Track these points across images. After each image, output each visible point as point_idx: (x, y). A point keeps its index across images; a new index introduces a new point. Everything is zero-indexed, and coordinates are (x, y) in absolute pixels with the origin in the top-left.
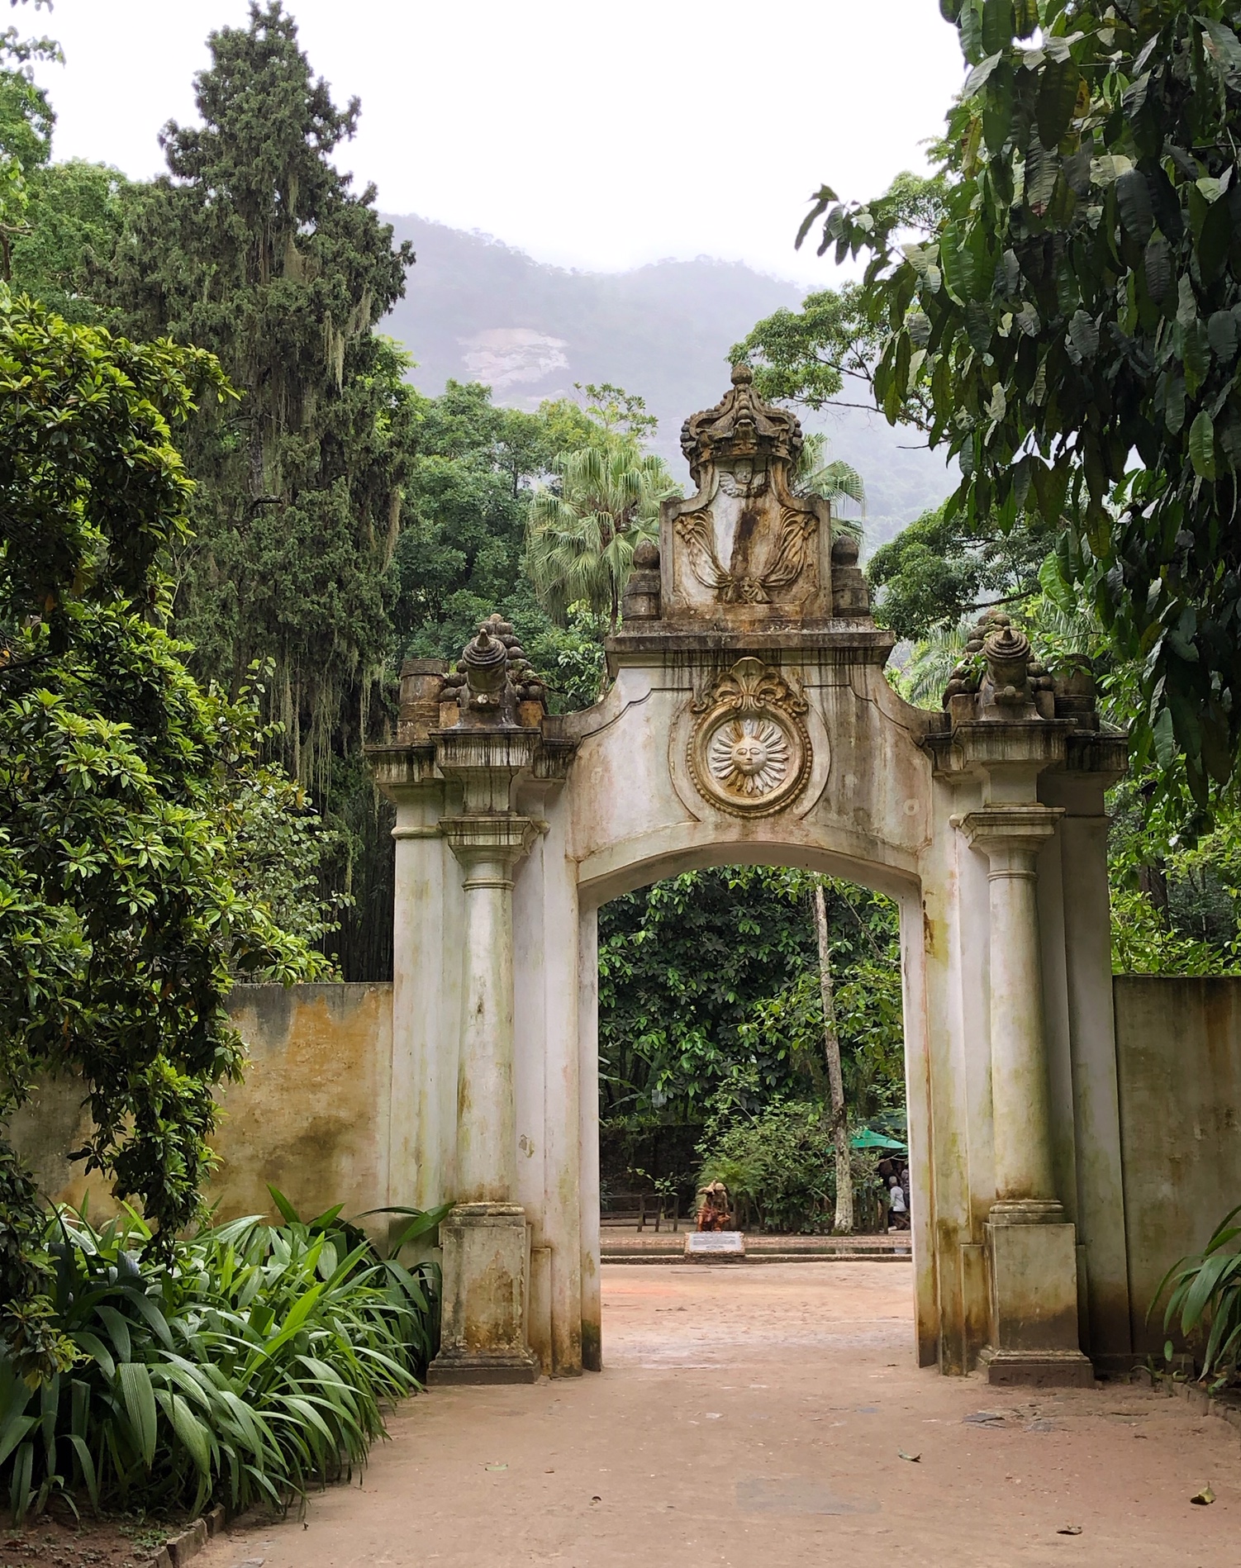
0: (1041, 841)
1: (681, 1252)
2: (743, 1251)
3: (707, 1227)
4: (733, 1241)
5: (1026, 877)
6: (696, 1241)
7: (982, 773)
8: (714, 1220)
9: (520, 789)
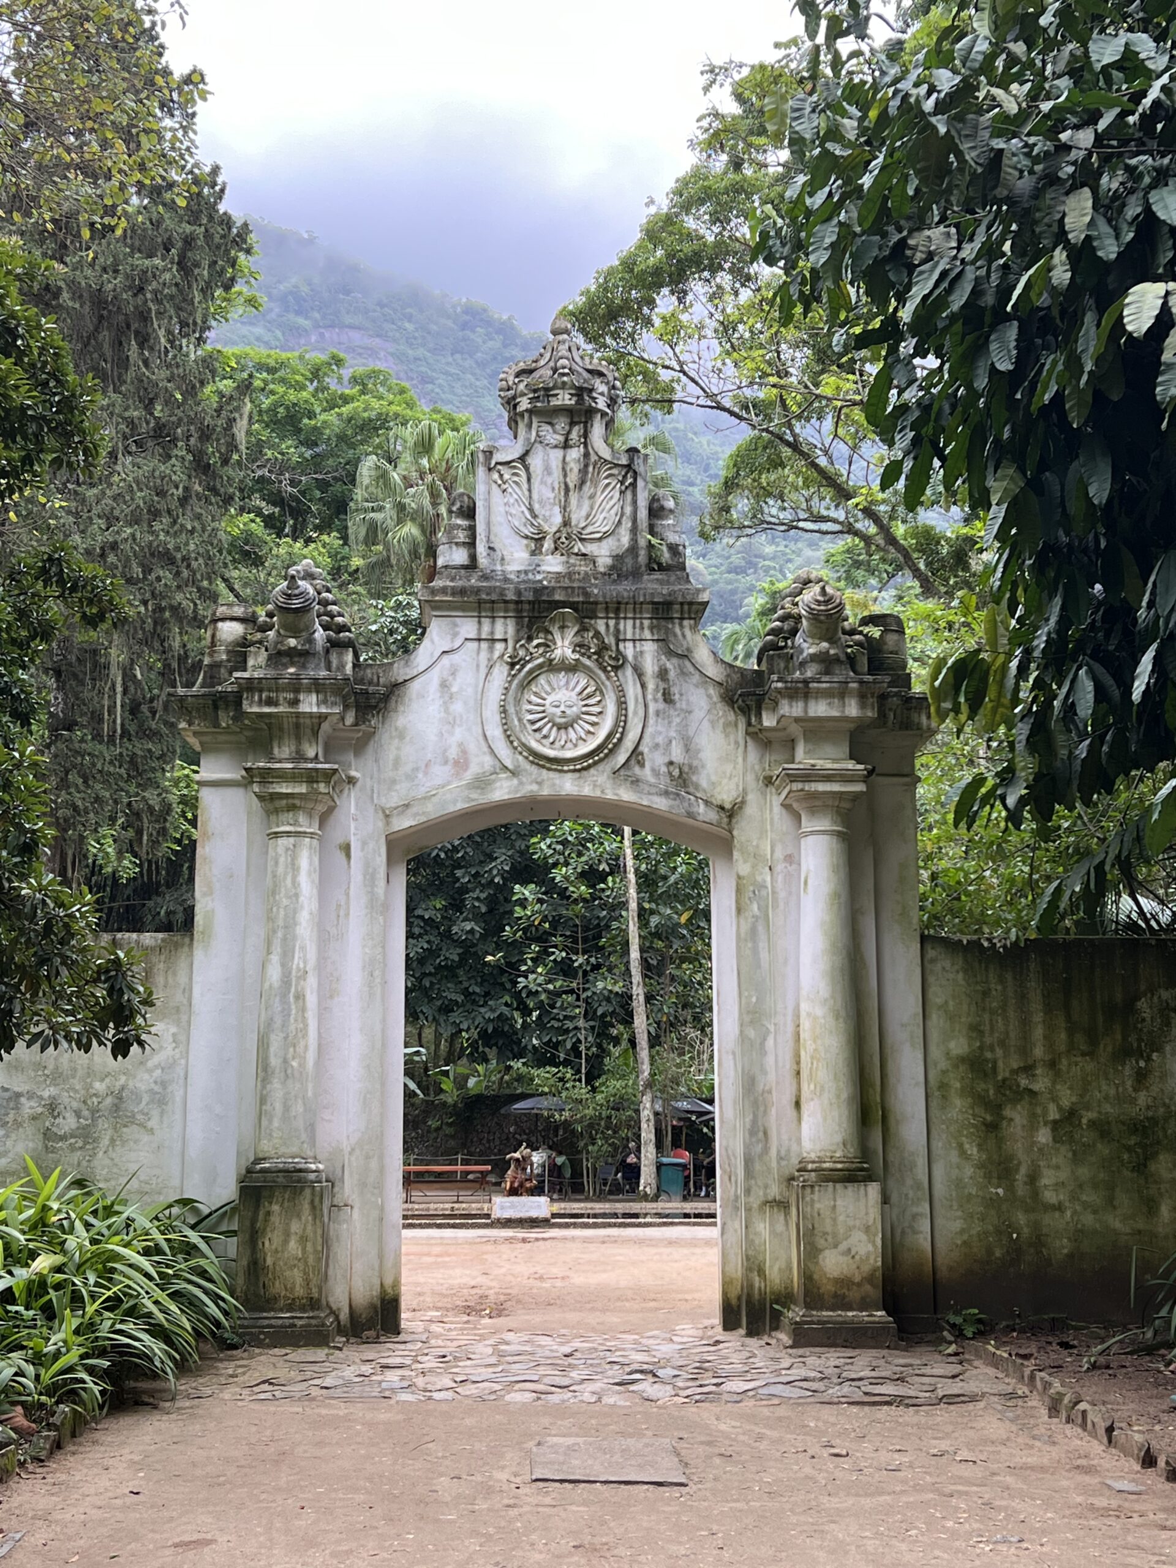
0: (856, 797)
1: (488, 1216)
2: (549, 1216)
3: (514, 1192)
4: (540, 1206)
5: (839, 834)
6: (503, 1206)
7: (795, 729)
8: (521, 1185)
9: (328, 737)
